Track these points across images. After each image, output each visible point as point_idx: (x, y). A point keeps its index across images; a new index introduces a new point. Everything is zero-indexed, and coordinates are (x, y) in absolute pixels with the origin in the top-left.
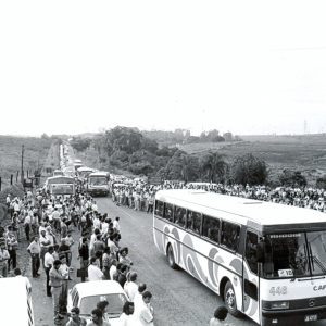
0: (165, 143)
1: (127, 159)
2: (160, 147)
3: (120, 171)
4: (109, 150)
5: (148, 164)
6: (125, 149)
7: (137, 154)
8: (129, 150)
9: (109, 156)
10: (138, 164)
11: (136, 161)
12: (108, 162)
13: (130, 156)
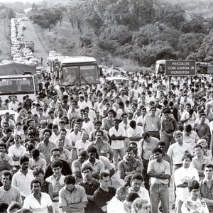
0: (197, 11)
1: (129, 40)
2: (188, 18)
3: (118, 60)
4: (97, 24)
5: (167, 47)
6: (126, 21)
7: (147, 29)
8: (132, 23)
9: (97, 34)
10: (149, 47)
11: (146, 43)
12: (95, 44)
13: (134, 34)
